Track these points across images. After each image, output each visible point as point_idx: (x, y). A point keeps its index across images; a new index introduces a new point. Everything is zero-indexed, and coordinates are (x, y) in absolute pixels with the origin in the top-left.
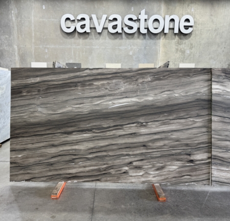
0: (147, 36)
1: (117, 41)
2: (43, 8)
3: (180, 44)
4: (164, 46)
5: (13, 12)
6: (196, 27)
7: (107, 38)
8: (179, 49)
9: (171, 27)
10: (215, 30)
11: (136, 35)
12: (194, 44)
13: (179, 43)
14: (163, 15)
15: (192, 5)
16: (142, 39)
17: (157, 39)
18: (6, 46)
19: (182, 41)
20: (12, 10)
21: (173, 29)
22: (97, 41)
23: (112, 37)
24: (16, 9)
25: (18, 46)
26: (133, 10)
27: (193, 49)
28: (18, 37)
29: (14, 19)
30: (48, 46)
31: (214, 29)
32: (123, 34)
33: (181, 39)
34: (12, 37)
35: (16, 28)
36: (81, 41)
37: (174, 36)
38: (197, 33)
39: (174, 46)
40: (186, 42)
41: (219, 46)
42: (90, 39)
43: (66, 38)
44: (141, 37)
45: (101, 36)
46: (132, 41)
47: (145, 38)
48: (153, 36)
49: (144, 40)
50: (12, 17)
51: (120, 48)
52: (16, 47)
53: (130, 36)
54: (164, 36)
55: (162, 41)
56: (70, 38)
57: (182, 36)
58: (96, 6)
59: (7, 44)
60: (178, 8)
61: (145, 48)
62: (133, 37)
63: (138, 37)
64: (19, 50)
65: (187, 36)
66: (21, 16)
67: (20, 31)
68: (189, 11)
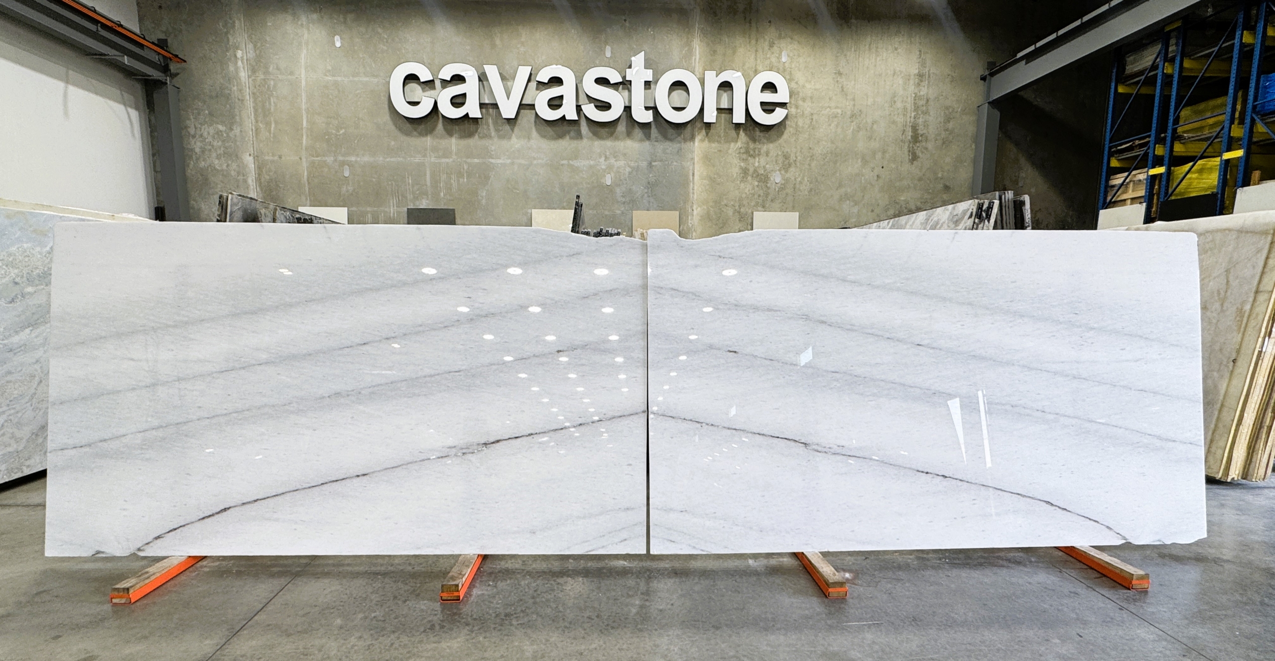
0: (654, 131)
1: (566, 144)
2: (334, 44)
3: (753, 156)
4: (707, 159)
5: (239, 54)
6: (797, 107)
7: (534, 133)
8: (751, 170)
9: (725, 105)
10: (852, 116)
11: (621, 128)
12: (793, 158)
13: (749, 153)
14: (698, 68)
15: (783, 44)
16: (641, 140)
17: (685, 140)
18: (218, 157)
19: (758, 145)
20: (237, 48)
21: (730, 111)
22: (504, 143)
23: (549, 130)
24: (250, 46)
25: (256, 158)
26: (608, 54)
27: (792, 169)
28: (257, 130)
29: (243, 74)
30: (353, 159)
31: (849, 113)
32: (583, 123)
33: (754, 140)
34: (237, 130)
35: (249, 103)
36: (454, 143)
37: (733, 133)
38: (800, 123)
39: (736, 161)
40: (771, 149)
41: (865, 162)
42: (481, 138)
43: (407, 134)
44: (638, 133)
45: (516, 129)
46: (609, 143)
47: (648, 137)
48: (671, 131)
49: (647, 143)
50: (237, 69)
51: (576, 163)
52: (249, 161)
53: (603, 131)
54: (704, 132)
55: (699, 146)
56: (421, 134)
57: (758, 133)
58: (498, 42)
59: (221, 151)
60: (741, 51)
61: (650, 165)
62: (611, 134)
63: (629, 134)
64: (260, 168)
65: (772, 132)
66: (266, 67)
67: (263, 112)
68: (774, 60)
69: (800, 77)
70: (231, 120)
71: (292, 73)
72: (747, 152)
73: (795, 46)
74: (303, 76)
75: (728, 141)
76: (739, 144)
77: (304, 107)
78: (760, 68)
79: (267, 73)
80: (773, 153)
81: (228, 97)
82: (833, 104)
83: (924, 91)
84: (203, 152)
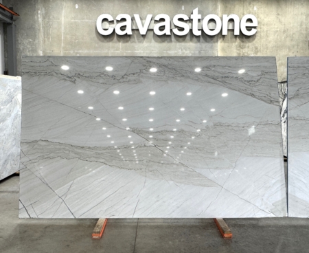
2: (75, 7)
3: (242, 48)
4: (223, 49)
5: (39, 12)
6: (261, 28)
7: (153, 41)
8: (242, 54)
9: (231, 28)
10: (284, 32)
11: (188, 38)
12: (259, 48)
14: (220, 15)
15: (255, 3)
16: (196, 43)
17: (214, 42)
18: (29, 51)
19: (244, 44)
20: (38, 10)
21: (233, 30)
22: (141, 45)
23: (159, 39)
24: (43, 9)
25: (43, 51)
26: (183, 9)
27: (259, 53)
28: (44, 41)
29: (40, 20)
30: (81, 51)
31: (282, 30)
32: (173, 36)
34: (37, 41)
36: (121, 45)
39: (235, 50)
40: (250, 45)
41: (290, 49)
42: (131, 42)
43: (103, 41)
44: (195, 39)
45: (146, 39)
46: (183, 44)
47: (199, 41)
48: (208, 39)
49: (199, 44)
50: (38, 18)
51: (169, 52)
53: (181, 39)
54: (222, 39)
55: (220, 45)
56: (108, 42)
57: (244, 39)
58: (139, 5)
59: (30, 49)
60: (237, 6)
61: (200, 52)
63: (191, 40)
66: (49, 17)
67: (47, 34)
68: (251, 9)
69: (262, 16)
70: (35, 37)
71: (59, 19)
72: (240, 46)
73: (260, 4)
74: (63, 20)
75: (232, 42)
76: (236, 43)
77: (63, 31)
78: (245, 13)
79: (49, 19)
80: (251, 47)
81: (34, 28)
82: (276, 27)
84: (23, 49)
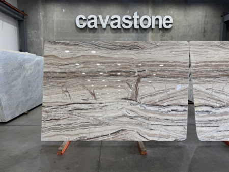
0: (139, 31)
1: (117, 34)
2: (63, 11)
4: (152, 37)
6: (175, 24)
7: (110, 32)
8: (163, 40)
11: (131, 30)
12: (173, 36)
14: (150, 15)
15: (171, 9)
16: (136, 33)
17: (147, 33)
19: (165, 34)
20: (40, 12)
21: (158, 25)
22: (103, 34)
23: (114, 31)
24: (43, 12)
26: (128, 12)
27: (173, 39)
28: (44, 32)
31: (188, 25)
32: (122, 29)
34: (39, 32)
35: (42, 25)
36: (91, 34)
38: (175, 28)
39: (159, 37)
40: (168, 35)
41: (192, 37)
42: (97, 33)
43: (80, 32)
45: (106, 31)
48: (143, 31)
50: (40, 17)
51: (120, 39)
52: (42, 39)
54: (151, 31)
55: (150, 34)
56: (83, 32)
57: (165, 31)
59: (35, 37)
61: (138, 39)
62: (129, 32)
66: (47, 17)
67: (46, 27)
68: (169, 13)
69: (175, 17)
70: (38, 29)
71: (53, 18)
72: (162, 35)
73: (174, 9)
75: (157, 33)
76: (160, 33)
77: (55, 26)
78: (165, 15)
81: (38, 24)
82: (184, 23)
83: (207, 20)
84: (31, 37)
